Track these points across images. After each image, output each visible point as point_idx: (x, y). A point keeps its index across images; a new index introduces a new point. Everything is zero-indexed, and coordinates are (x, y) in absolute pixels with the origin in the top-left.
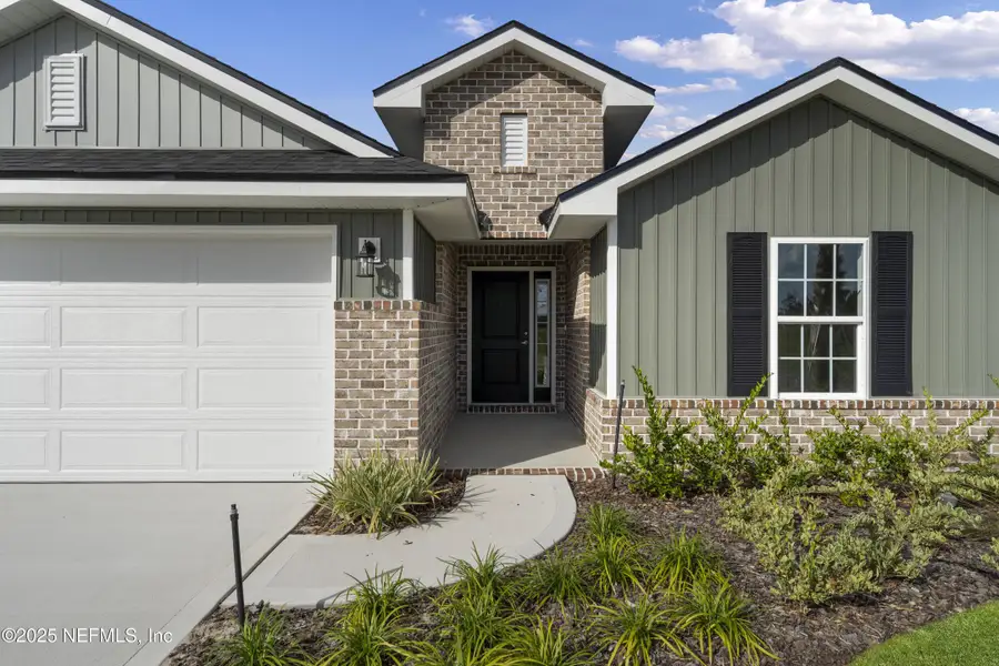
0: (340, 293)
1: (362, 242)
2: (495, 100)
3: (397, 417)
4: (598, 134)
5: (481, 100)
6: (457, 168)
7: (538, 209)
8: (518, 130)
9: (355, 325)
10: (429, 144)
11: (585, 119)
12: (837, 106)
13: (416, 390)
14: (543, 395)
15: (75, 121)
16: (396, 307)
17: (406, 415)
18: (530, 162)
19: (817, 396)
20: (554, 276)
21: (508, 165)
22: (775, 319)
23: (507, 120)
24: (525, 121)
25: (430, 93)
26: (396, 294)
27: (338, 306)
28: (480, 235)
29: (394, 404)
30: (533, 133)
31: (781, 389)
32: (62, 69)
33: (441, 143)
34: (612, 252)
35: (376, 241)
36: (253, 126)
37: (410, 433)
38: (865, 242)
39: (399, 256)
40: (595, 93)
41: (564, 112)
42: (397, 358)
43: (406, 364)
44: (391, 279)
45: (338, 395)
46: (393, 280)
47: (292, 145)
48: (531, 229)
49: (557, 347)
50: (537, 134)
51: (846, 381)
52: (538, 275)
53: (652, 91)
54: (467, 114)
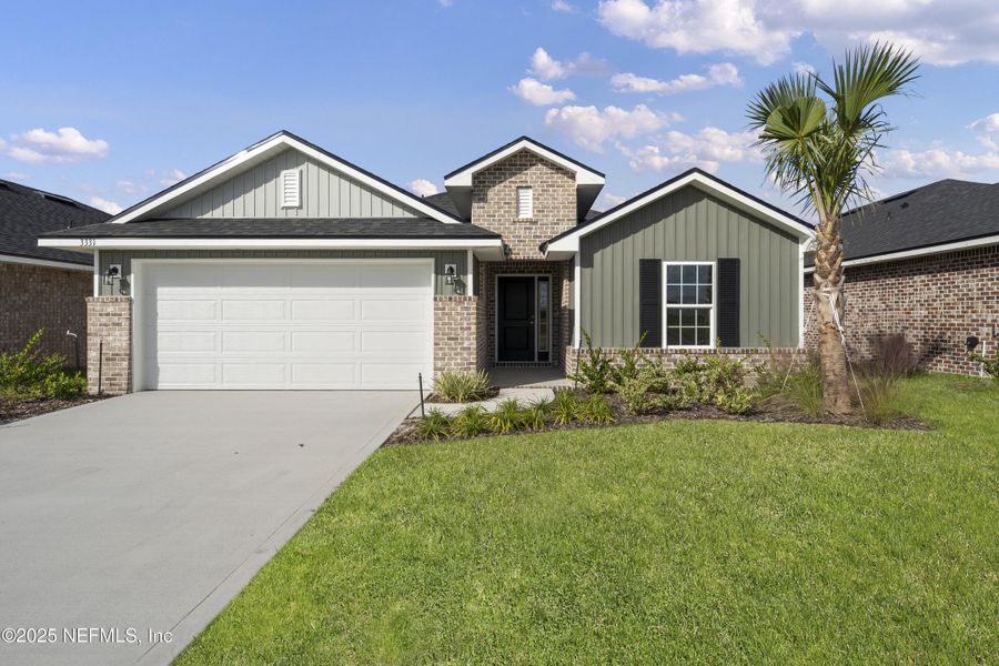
0: (436, 293)
1: (447, 267)
2: (513, 179)
3: (465, 355)
4: (573, 198)
5: (506, 179)
6: (496, 232)
7: (538, 242)
8: (527, 197)
9: (444, 309)
10: (475, 205)
11: (566, 190)
12: (699, 190)
13: (475, 342)
14: (543, 356)
15: (297, 204)
16: (465, 299)
17: (470, 354)
18: (535, 216)
19: (687, 347)
20: (551, 279)
21: (521, 217)
22: (665, 306)
23: (520, 191)
24: (531, 191)
25: (476, 176)
26: (464, 292)
27: (435, 299)
28: (505, 258)
29: (463, 349)
30: (536, 199)
31: (668, 344)
32: (289, 178)
33: (482, 204)
34: (577, 269)
35: (454, 266)
36: (388, 205)
37: (472, 363)
38: (714, 264)
39: (466, 274)
40: (572, 176)
41: (553, 186)
42: (465, 326)
43: (470, 328)
44: (461, 285)
45: (436, 344)
46: (463, 286)
47: (408, 215)
48: (533, 254)
49: (553, 325)
50: (538, 199)
51: (704, 340)
52: (540, 279)
53: (603, 176)
54: (497, 188)
